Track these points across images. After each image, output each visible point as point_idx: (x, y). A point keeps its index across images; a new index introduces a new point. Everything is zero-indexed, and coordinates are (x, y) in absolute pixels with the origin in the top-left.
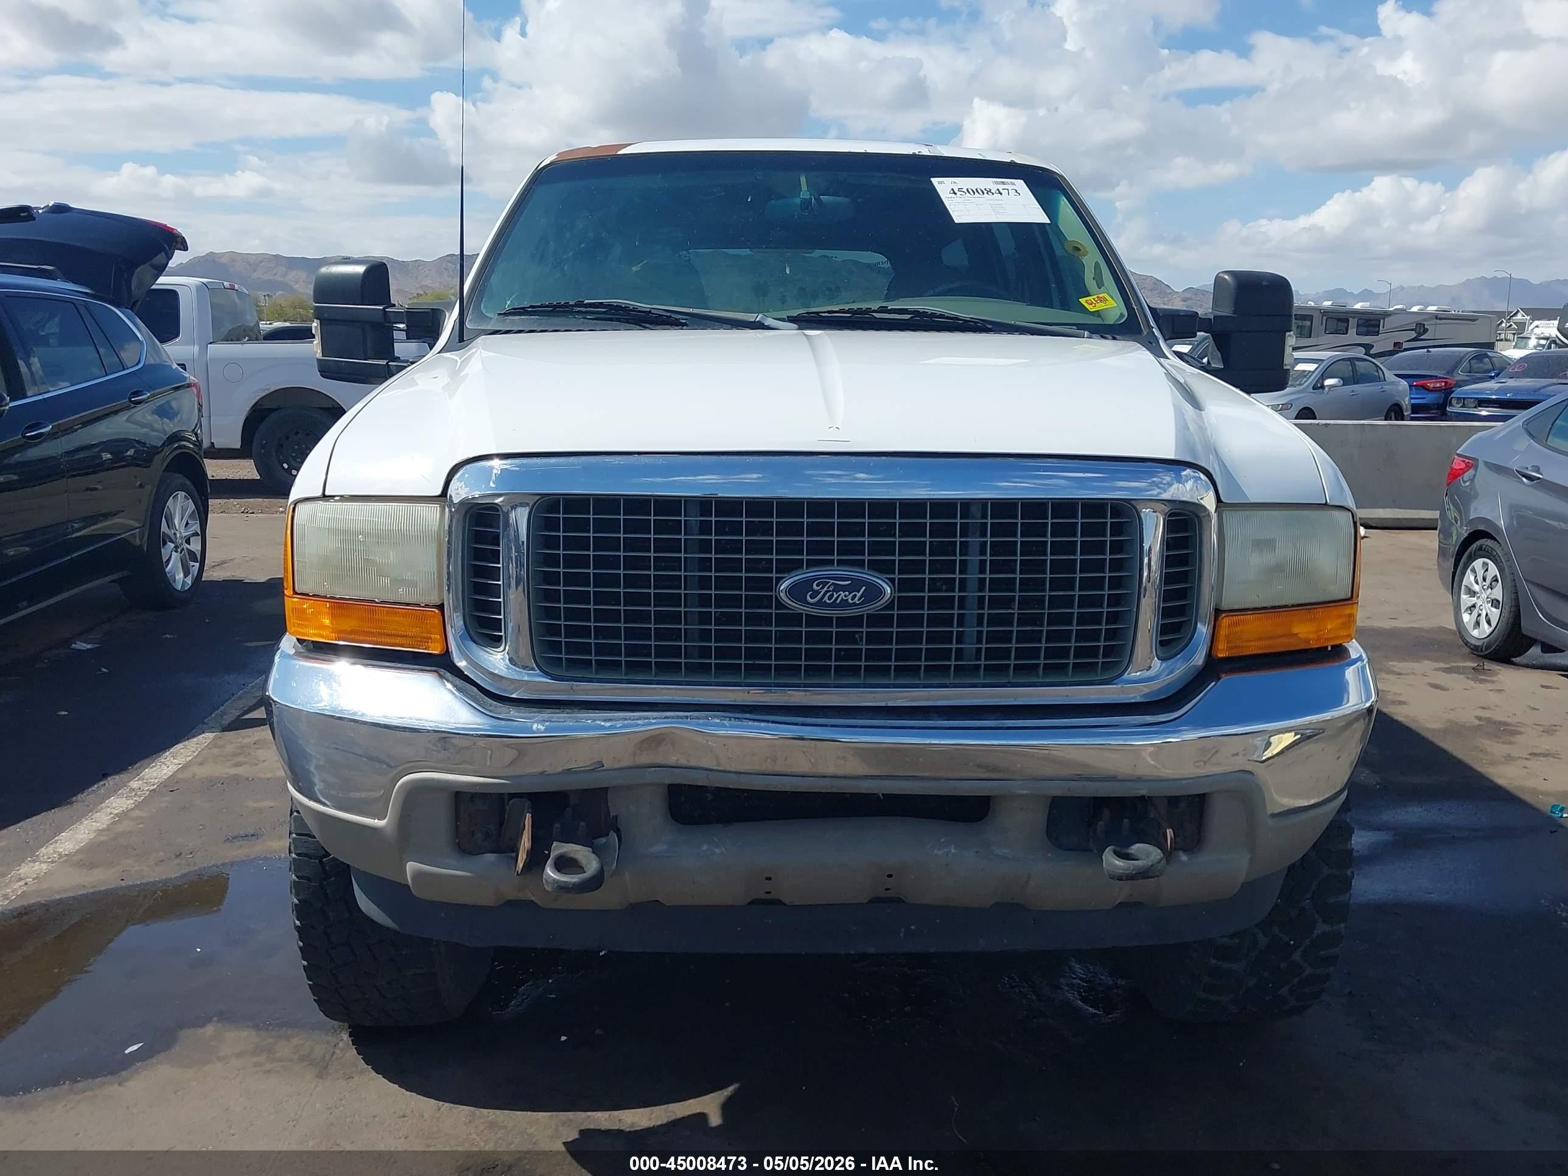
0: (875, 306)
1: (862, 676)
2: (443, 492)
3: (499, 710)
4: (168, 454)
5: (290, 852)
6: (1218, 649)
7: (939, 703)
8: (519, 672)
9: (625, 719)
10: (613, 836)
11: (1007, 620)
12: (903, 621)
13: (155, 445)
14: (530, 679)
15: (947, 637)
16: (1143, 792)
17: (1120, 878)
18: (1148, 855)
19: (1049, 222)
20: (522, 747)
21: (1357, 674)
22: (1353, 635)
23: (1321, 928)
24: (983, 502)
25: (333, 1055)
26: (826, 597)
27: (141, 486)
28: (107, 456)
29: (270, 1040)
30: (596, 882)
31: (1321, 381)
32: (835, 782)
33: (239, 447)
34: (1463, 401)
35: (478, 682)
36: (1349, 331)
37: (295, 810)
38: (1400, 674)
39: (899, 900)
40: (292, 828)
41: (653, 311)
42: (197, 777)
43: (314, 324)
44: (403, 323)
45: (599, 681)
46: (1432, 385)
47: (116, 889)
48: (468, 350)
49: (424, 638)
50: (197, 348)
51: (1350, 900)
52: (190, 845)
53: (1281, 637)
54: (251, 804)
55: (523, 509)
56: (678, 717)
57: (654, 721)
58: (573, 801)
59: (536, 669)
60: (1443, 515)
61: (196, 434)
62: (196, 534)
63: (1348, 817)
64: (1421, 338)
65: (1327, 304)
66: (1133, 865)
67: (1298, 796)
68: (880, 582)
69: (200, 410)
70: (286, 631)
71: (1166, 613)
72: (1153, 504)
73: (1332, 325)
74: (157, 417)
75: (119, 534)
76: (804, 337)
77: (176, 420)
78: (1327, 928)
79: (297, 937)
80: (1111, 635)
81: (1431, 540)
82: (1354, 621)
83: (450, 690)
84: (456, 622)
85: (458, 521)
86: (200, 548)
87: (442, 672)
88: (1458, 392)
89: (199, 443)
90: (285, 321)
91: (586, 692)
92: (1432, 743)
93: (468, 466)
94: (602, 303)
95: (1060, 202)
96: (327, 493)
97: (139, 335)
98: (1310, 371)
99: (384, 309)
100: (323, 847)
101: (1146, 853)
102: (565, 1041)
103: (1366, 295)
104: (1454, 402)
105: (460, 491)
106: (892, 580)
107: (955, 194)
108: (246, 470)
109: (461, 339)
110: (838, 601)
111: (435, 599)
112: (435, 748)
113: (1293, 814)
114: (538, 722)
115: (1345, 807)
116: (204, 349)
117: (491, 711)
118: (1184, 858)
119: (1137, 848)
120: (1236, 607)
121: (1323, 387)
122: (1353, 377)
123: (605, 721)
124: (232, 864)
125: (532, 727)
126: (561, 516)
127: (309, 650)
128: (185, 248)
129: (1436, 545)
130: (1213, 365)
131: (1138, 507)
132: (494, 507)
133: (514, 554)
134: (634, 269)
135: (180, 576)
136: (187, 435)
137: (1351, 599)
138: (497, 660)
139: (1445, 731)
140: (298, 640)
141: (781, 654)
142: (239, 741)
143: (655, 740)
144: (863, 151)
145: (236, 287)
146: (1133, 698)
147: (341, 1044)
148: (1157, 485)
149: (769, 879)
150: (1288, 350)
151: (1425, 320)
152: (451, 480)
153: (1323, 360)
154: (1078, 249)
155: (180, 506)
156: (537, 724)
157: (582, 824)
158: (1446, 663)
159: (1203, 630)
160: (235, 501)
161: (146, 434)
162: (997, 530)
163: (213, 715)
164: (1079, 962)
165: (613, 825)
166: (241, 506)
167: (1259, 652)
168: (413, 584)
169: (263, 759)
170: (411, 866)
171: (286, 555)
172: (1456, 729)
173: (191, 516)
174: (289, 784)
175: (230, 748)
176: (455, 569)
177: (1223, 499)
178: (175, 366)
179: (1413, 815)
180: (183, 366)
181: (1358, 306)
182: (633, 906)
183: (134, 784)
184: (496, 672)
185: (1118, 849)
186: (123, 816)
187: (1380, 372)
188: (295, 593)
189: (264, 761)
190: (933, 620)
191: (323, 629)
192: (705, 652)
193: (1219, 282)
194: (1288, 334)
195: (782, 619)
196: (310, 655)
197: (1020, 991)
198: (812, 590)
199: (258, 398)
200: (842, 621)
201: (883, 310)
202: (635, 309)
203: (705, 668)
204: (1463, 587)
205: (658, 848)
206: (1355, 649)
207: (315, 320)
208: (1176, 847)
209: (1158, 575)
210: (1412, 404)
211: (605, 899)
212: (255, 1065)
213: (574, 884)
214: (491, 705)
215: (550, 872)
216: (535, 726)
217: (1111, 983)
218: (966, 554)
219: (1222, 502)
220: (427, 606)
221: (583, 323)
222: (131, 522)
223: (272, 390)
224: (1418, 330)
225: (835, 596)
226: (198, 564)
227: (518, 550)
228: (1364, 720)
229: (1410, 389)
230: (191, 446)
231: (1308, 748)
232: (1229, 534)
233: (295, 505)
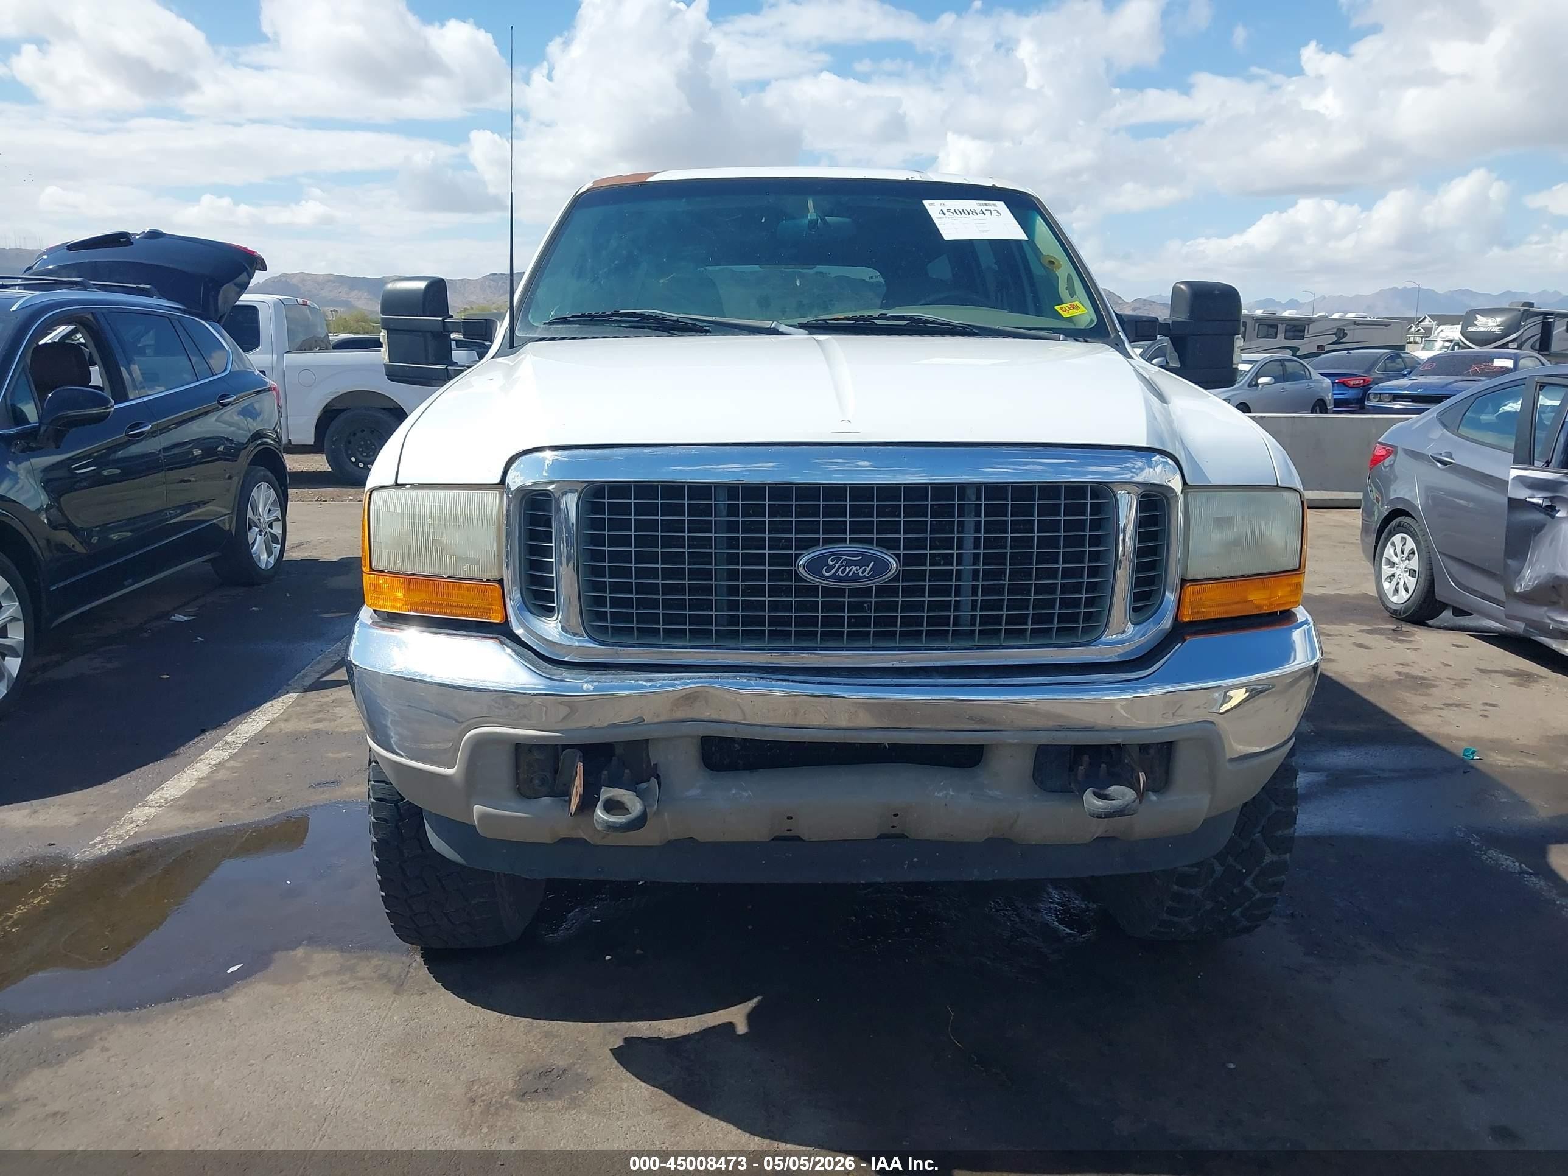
0: (875, 313)
1: (872, 640)
2: (501, 480)
3: (553, 672)
4: (252, 450)
5: (369, 797)
6: (1183, 614)
7: (938, 664)
8: (571, 639)
9: (664, 680)
10: (654, 781)
11: (999, 590)
12: (907, 591)
13: (242, 441)
14: (580, 644)
15: (946, 606)
16: (1118, 741)
17: (1099, 816)
18: (1123, 795)
19: (1027, 238)
20: (572, 704)
21: (1303, 635)
22: (1300, 602)
23: (1269, 858)
24: (978, 487)
25: (407, 974)
26: (840, 570)
27: (230, 478)
28: (197, 452)
29: (353, 961)
30: (640, 822)
31: (1255, 380)
32: (849, 733)
33: (313, 443)
34: (1379, 396)
35: (535, 647)
36: (1278, 336)
37: (374, 761)
38: (1329, 635)
39: (903, 836)
40: (371, 777)
41: (680, 320)
42: (283, 732)
43: (382, 334)
44: (459, 332)
45: (641, 646)
46: (1352, 383)
47: (216, 830)
48: (518, 356)
49: (486, 609)
50: (275, 357)
51: (1295, 832)
52: (279, 791)
53: (1236, 603)
54: (330, 755)
55: (572, 494)
56: (711, 677)
57: (688, 681)
58: (619, 751)
59: (585, 635)
60: (1366, 495)
61: (276, 432)
62: (277, 519)
63: (1296, 761)
64: (1341, 341)
65: (1259, 312)
66: (1111, 804)
67: (1250, 744)
68: (886, 557)
69: (279, 411)
70: (364, 603)
71: (1138, 583)
72: (1128, 487)
73: (1264, 330)
74: (242, 417)
75: (213, 520)
76: (816, 343)
77: (259, 419)
78: (1275, 858)
79: (376, 872)
80: (1090, 602)
81: (1355, 518)
82: (1301, 590)
83: (509, 654)
84: (514, 596)
85: (515, 506)
86: (281, 532)
87: (503, 638)
88: (1375, 389)
89: (278, 440)
90: (350, 333)
91: (630, 655)
92: (1359, 696)
93: (524, 458)
94: (635, 313)
95: (1035, 221)
96: (399, 482)
97: (226, 346)
98: (1245, 371)
99: (443, 319)
100: (398, 792)
101: (1122, 794)
102: (610, 959)
103: (1293, 304)
104: (1371, 397)
105: (515, 480)
106: (898, 556)
107: (945, 214)
108: (319, 463)
109: (512, 345)
110: (850, 575)
111: (496, 576)
112: (497, 705)
113: (1250, 758)
114: (587, 682)
115: (1292, 753)
116: (281, 357)
117: (546, 673)
118: (1154, 798)
119: (1113, 790)
120: (1199, 577)
121: (1257, 385)
122: (1282, 377)
123: (646, 681)
124: (315, 807)
125: (582, 687)
126: (606, 501)
127: (384, 620)
128: (264, 268)
129: (1359, 522)
130: (1171, 365)
131: (1114, 489)
132: (547, 494)
133: (564, 535)
134: (661, 281)
135: (264, 556)
136: (269, 433)
137: (1298, 570)
138: (550, 628)
139: (1370, 685)
140: (374, 611)
141: (800, 622)
142: (319, 700)
143: (690, 698)
144: (863, 177)
145: (309, 303)
146: (1109, 658)
147: (414, 964)
148: (1130, 470)
149: (790, 818)
150: (1237, 351)
151: (1346, 325)
152: (509, 469)
153: (1257, 361)
154: (1053, 263)
155: (263, 495)
156: (587, 684)
157: (627, 771)
158: (1370, 626)
159: (1171, 597)
160: (310, 491)
161: (233, 432)
162: (990, 511)
163: (296, 678)
164: (1056, 888)
165: (654, 772)
166: (315, 495)
167: (1219, 617)
168: (475, 562)
169: (341, 715)
170: (477, 809)
171: (363, 536)
172: (1379, 683)
173: (273, 504)
174: (368, 737)
175: (312, 706)
176: (512, 548)
177: (1188, 482)
178: (257, 372)
179: (1343, 758)
180: (263, 372)
181: (1286, 314)
182: (670, 843)
183: (229, 738)
184: (550, 639)
185: (1096, 790)
186: (220, 766)
187: (1307, 371)
188: (372, 569)
189: (341, 717)
190: (933, 591)
191: (396, 600)
192: (733, 621)
193: (1176, 291)
194: (1236, 336)
195: (803, 591)
196: (386, 625)
197: (1005, 914)
198: (828, 565)
199: (329, 400)
200: (854, 592)
201: (883, 317)
202: (664, 319)
203: (733, 634)
204: (1384, 559)
205: (694, 792)
206: (1301, 613)
207: (383, 330)
208: (1148, 788)
209: (1131, 550)
210: (1335, 399)
211: (648, 836)
212: (341, 983)
213: (621, 824)
214: (546, 668)
215: (600, 813)
216: (585, 686)
217: (1083, 906)
218: (962, 532)
219: (1187, 484)
220: (488, 580)
221: (619, 330)
222: (219, 509)
223: (341, 393)
224: (1338, 333)
225: (848, 570)
226: (279, 546)
227: (568, 531)
228: (1310, 676)
229: (1333, 386)
230: (272, 442)
231: (1260, 701)
232: (1193, 512)
233: (371, 492)
